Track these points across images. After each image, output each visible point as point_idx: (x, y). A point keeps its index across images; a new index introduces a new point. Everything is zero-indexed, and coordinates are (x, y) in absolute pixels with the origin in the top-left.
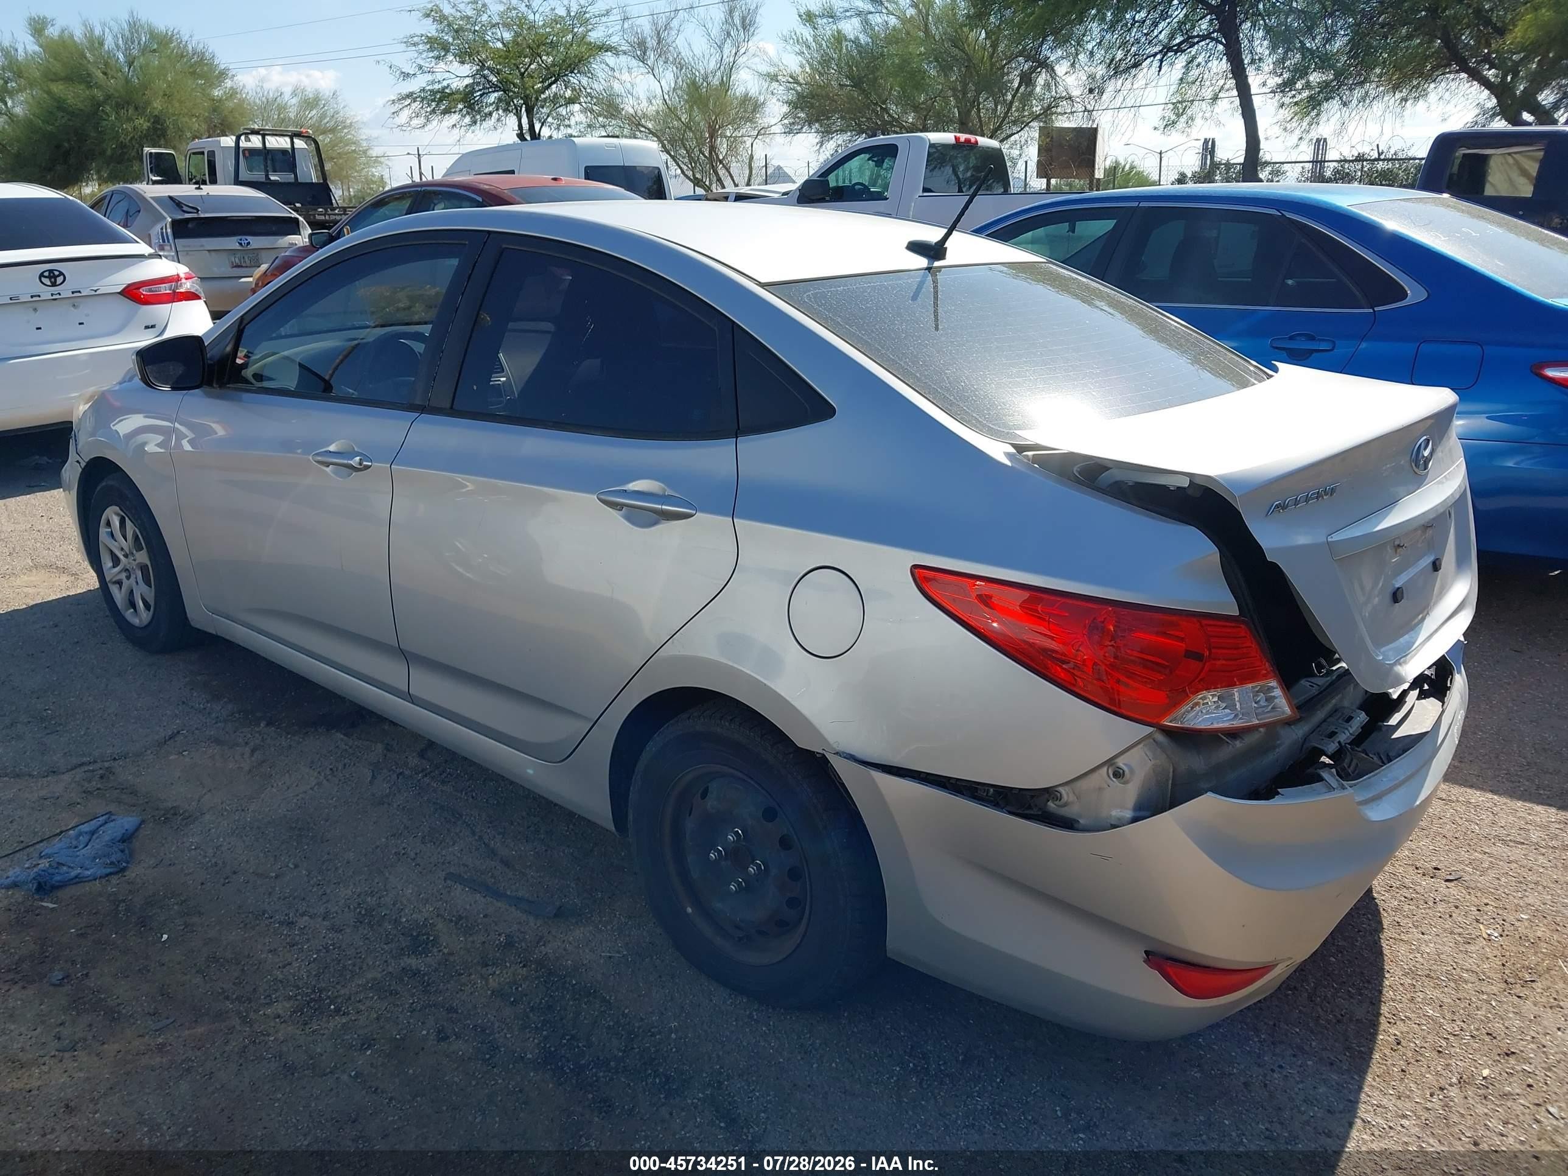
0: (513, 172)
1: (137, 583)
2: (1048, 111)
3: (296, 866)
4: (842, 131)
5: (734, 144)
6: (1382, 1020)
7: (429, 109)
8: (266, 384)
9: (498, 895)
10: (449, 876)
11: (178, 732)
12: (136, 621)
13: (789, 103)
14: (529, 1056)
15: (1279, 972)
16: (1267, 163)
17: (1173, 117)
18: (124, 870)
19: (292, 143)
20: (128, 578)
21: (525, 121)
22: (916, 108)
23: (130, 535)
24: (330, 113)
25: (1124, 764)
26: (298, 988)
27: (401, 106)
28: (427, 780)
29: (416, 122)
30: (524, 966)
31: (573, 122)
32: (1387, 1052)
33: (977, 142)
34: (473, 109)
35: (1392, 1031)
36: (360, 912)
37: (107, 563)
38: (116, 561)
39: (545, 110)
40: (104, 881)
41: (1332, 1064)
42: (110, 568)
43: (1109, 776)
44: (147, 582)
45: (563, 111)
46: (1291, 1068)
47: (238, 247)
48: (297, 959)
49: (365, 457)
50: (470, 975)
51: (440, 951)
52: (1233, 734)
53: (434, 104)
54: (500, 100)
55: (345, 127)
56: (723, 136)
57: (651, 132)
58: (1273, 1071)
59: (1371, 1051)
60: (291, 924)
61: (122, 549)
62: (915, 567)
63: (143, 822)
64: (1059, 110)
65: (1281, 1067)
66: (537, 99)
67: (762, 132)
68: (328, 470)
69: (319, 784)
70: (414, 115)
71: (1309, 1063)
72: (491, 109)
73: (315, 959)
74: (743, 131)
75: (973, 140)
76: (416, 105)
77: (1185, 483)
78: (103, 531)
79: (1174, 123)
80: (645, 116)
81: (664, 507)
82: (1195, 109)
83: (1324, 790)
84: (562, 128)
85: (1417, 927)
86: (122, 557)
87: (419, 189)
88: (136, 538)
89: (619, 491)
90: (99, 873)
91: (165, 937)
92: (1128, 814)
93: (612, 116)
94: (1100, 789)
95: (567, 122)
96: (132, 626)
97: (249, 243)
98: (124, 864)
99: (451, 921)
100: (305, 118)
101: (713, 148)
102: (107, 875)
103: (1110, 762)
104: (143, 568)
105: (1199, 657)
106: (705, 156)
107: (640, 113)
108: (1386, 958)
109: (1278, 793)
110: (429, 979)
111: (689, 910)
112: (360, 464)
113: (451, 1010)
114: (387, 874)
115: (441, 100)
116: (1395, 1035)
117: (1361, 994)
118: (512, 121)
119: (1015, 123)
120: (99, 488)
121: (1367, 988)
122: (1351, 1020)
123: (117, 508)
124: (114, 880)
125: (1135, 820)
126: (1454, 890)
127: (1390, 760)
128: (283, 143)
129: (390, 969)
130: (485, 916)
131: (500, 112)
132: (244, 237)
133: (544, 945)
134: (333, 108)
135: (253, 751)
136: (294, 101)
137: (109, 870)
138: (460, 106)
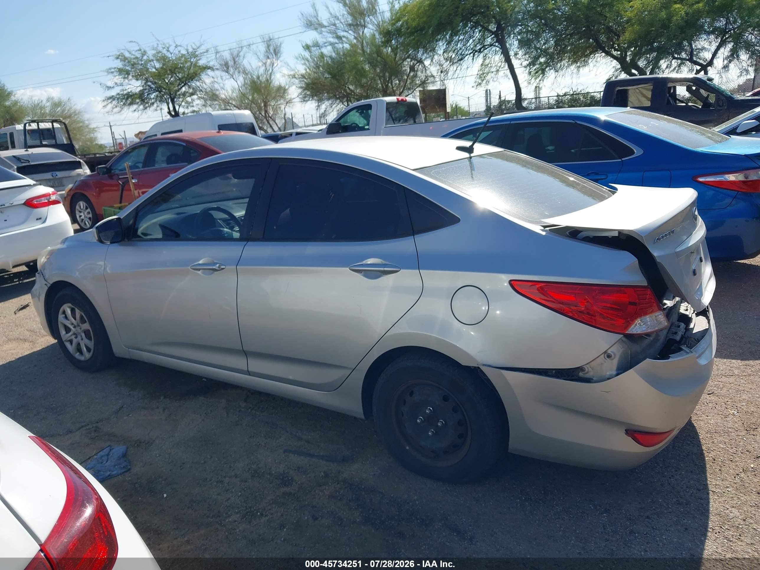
0: (181, 131)
1: (82, 339)
2: (423, 83)
3: (211, 457)
4: (328, 99)
5: (276, 110)
6: (704, 452)
7: (122, 103)
8: (149, 237)
9: (312, 456)
10: (285, 451)
11: (122, 407)
12: (82, 358)
13: (301, 87)
14: (358, 520)
15: (675, 432)
16: (526, 99)
17: (480, 81)
18: (129, 470)
19: (53, 125)
20: (76, 337)
21: (171, 105)
22: (362, 86)
23: (78, 316)
24: (68, 108)
25: (612, 352)
26: (238, 508)
27: (107, 103)
28: (254, 412)
29: (116, 110)
30: (338, 484)
31: (195, 103)
32: (711, 464)
33: (406, 100)
34: (144, 102)
35: (710, 455)
36: (251, 472)
37: (63, 332)
38: (68, 330)
39: (181, 100)
40: (123, 475)
41: (692, 472)
42: (65, 334)
43: (605, 358)
44: (89, 338)
45: (189, 99)
46: (677, 476)
47: (51, 177)
48: (232, 496)
49: (221, 264)
50: (315, 491)
51: (296, 483)
52: (648, 335)
53: (124, 101)
54: (157, 96)
55: (76, 115)
56: (270, 105)
57: (235, 106)
58: (670, 478)
59: (705, 464)
60: (221, 482)
61: (72, 324)
62: (511, 281)
63: (127, 448)
64: (429, 81)
65: (672, 476)
66: (176, 94)
67: (289, 102)
68: (200, 272)
69: (203, 420)
70: (114, 107)
71: (683, 473)
72: (153, 101)
73: (240, 495)
74: (279, 103)
75: (404, 99)
76: (115, 102)
77: (616, 234)
78: (61, 317)
79: (480, 84)
80: (231, 99)
81: (383, 269)
82: (489, 77)
83: (685, 354)
84: (189, 107)
85: (704, 414)
86: (71, 327)
87: (152, 142)
88: (82, 317)
89: (360, 265)
90: (120, 472)
91: (165, 495)
92: (614, 373)
93: (215, 100)
94: (602, 364)
95: (191, 104)
96: (80, 361)
97: (57, 175)
98: (129, 467)
99: (296, 470)
100: (55, 112)
101: (266, 111)
102: (123, 473)
103: (605, 352)
104: (87, 333)
105: (634, 304)
106: (262, 115)
107: (228, 97)
108: (697, 428)
109: (670, 357)
110: (297, 496)
111: (407, 448)
112: (219, 268)
113: (313, 507)
114: (256, 454)
115: (127, 99)
116: (712, 457)
117: (693, 443)
118: (165, 107)
119: (409, 89)
120: (58, 296)
121: (694, 441)
122: (692, 453)
123: (70, 305)
124: (127, 474)
125: (617, 375)
126: (712, 398)
127: (699, 341)
128: (48, 125)
129: (277, 494)
130: (310, 465)
131: (158, 102)
132: (54, 172)
133: (342, 474)
134: (69, 106)
135: (164, 410)
136: (48, 104)
137: (123, 471)
138: (137, 101)
